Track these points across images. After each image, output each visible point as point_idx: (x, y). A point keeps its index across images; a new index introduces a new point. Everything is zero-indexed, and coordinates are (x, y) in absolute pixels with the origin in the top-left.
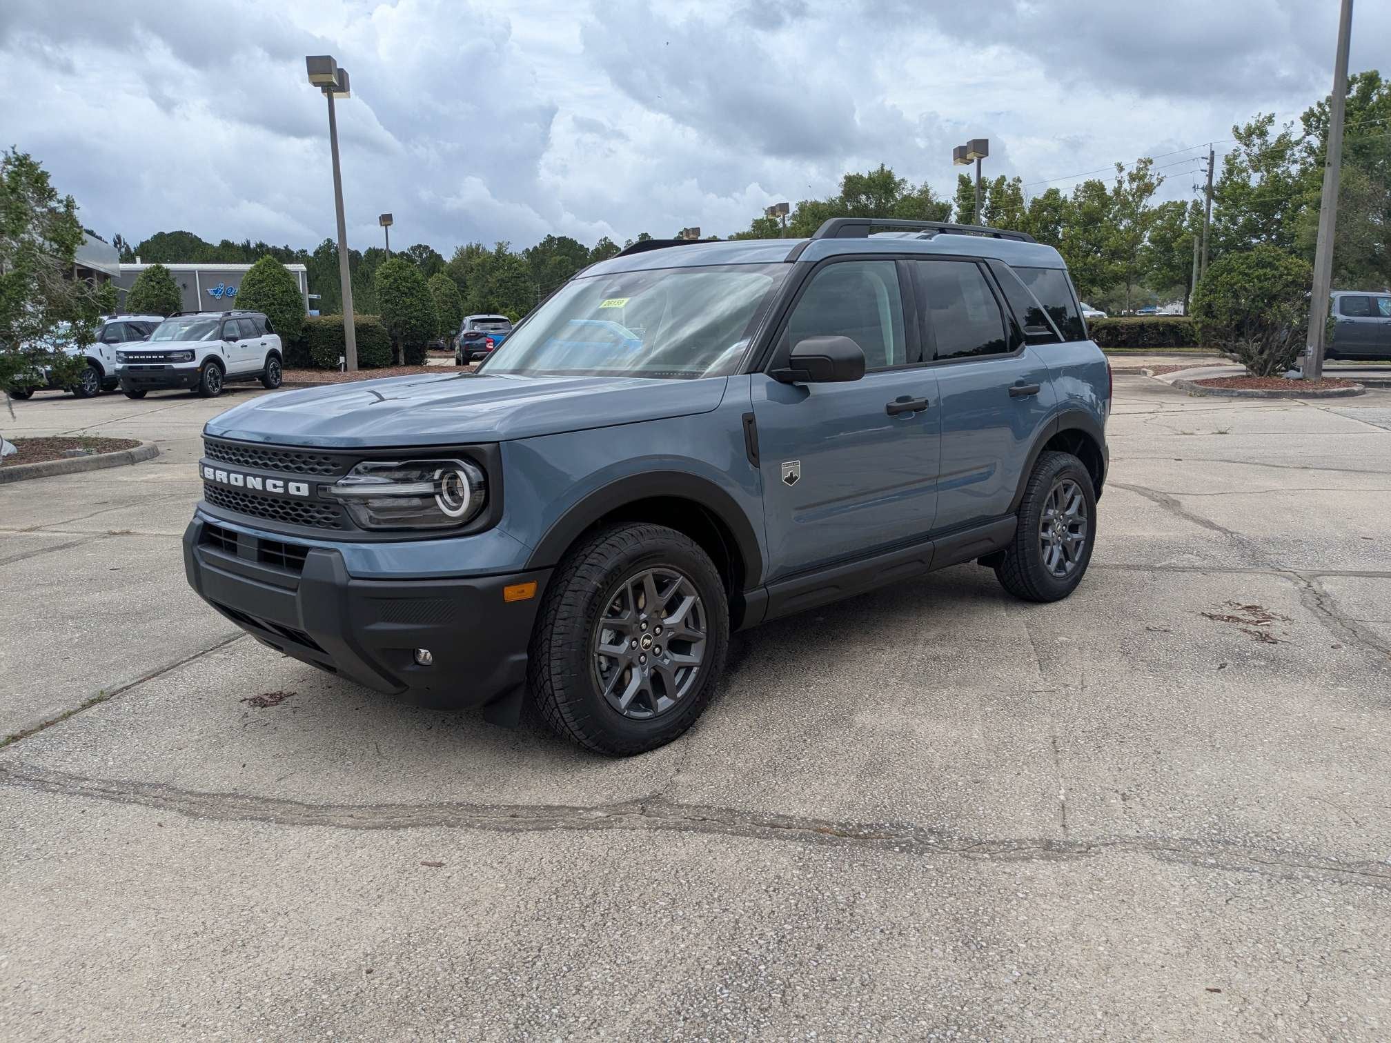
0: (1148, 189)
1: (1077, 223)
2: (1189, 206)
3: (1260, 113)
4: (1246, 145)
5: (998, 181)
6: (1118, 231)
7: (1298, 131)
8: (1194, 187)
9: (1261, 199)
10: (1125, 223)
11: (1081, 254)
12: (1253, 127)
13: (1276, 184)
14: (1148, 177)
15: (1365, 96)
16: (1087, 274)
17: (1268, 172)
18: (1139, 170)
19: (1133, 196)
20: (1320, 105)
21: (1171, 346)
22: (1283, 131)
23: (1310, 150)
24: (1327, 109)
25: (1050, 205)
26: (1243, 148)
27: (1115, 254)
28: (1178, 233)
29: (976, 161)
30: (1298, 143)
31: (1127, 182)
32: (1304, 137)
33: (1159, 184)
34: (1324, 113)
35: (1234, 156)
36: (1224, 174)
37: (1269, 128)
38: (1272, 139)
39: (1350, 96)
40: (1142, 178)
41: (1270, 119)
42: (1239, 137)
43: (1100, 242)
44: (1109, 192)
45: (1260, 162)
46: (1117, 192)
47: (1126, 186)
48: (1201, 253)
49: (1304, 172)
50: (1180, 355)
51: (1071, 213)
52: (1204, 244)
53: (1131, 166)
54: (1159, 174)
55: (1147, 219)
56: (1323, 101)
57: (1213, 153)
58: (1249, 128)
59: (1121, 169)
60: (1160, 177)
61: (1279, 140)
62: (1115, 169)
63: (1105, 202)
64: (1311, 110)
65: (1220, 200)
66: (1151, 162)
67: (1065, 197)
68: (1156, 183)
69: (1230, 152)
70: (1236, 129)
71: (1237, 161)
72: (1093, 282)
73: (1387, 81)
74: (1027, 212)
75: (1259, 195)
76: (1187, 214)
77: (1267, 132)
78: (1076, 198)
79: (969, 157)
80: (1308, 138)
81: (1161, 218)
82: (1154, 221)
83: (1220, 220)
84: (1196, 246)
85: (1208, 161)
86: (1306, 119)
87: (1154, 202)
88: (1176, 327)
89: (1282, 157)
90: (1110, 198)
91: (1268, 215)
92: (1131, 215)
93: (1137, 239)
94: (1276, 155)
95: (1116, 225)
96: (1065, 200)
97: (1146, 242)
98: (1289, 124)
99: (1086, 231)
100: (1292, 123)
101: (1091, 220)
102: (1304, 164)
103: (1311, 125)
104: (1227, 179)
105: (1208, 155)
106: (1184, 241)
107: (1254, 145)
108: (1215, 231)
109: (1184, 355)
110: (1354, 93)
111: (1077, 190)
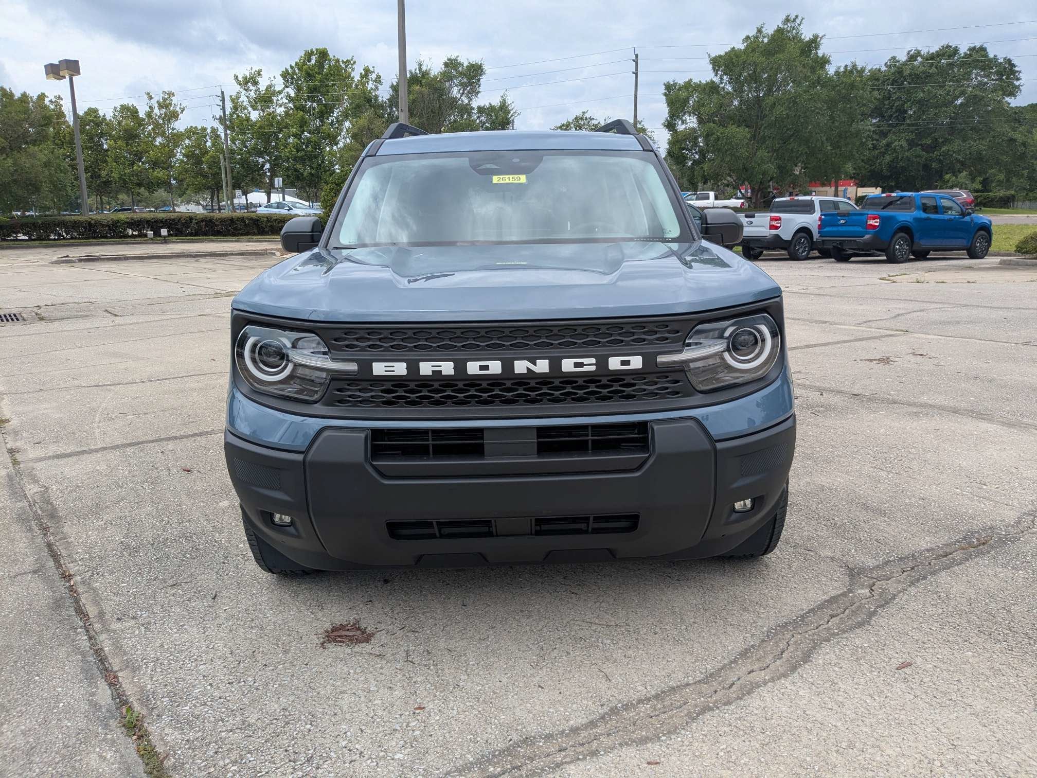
0: (174, 116)
1: (119, 138)
2: (209, 131)
3: (252, 68)
4: (245, 89)
5: (39, 97)
6: (156, 146)
7: (279, 84)
8: (213, 117)
9: (262, 130)
10: (159, 140)
11: (127, 163)
12: (248, 77)
13: (270, 120)
14: (173, 106)
15: (320, 65)
16: (135, 179)
17: (263, 111)
18: (164, 99)
19: (163, 119)
20: (291, 67)
21: (254, 234)
22: (269, 83)
23: (289, 97)
24: (297, 71)
25: (92, 121)
26: (244, 92)
27: (155, 164)
28: (205, 152)
29: (67, 77)
30: (280, 92)
31: (157, 108)
32: (284, 89)
33: (182, 112)
34: (294, 72)
35: (236, 97)
36: (231, 109)
37: (259, 79)
38: (262, 87)
39: (311, 63)
40: (167, 107)
41: (259, 73)
42: (239, 83)
43: (141, 153)
44: (142, 114)
45: (256, 103)
46: (149, 115)
47: (156, 111)
48: (226, 167)
49: (287, 113)
50: (266, 241)
51: (113, 129)
52: (227, 160)
53: (158, 97)
54: (181, 105)
55: (176, 138)
56: (293, 65)
57: (223, 93)
58: (245, 78)
59: (151, 98)
60: (182, 107)
61: (267, 89)
62: (146, 98)
63: (140, 122)
64: (287, 70)
65: (232, 128)
66: (173, 95)
67: (104, 116)
68: (180, 111)
69: (234, 94)
70: (236, 77)
71: (239, 101)
72: (140, 185)
73: (334, 57)
74: (71, 123)
75: (261, 127)
76: (208, 137)
77: (258, 82)
78: (115, 117)
79: (62, 73)
80: (287, 90)
81: (189, 138)
82: (183, 140)
83: (235, 144)
84: (222, 161)
85: (221, 99)
86: (285, 75)
87: (180, 125)
88: (258, 220)
89: (271, 101)
90: (143, 120)
91: (268, 142)
92: (163, 134)
93: (172, 154)
94: (265, 99)
95: (152, 141)
96: (104, 119)
97: (179, 156)
98: (272, 78)
99: (127, 144)
100: (274, 77)
101: (130, 136)
102: (287, 108)
103: (288, 81)
104: (234, 113)
105: (220, 94)
106: (211, 157)
107: (251, 91)
108: (232, 152)
109: (269, 241)
110: (313, 62)
111: (116, 111)
